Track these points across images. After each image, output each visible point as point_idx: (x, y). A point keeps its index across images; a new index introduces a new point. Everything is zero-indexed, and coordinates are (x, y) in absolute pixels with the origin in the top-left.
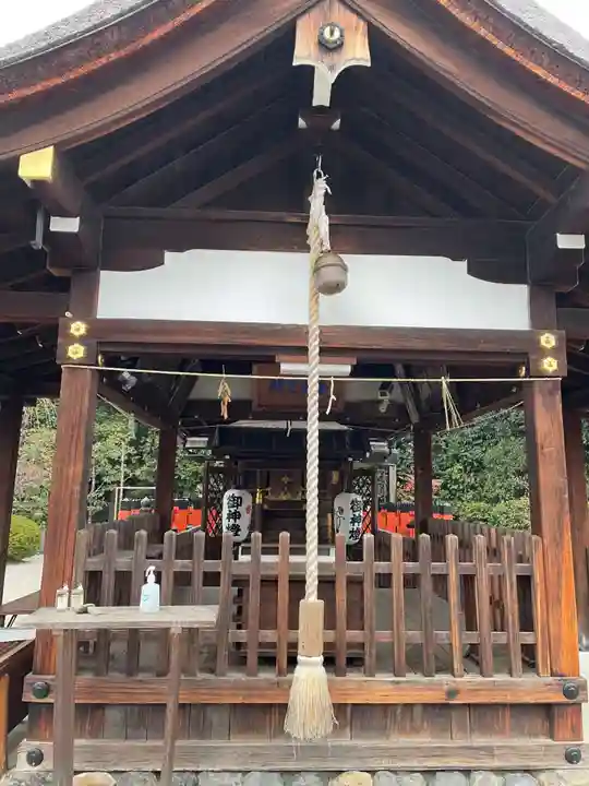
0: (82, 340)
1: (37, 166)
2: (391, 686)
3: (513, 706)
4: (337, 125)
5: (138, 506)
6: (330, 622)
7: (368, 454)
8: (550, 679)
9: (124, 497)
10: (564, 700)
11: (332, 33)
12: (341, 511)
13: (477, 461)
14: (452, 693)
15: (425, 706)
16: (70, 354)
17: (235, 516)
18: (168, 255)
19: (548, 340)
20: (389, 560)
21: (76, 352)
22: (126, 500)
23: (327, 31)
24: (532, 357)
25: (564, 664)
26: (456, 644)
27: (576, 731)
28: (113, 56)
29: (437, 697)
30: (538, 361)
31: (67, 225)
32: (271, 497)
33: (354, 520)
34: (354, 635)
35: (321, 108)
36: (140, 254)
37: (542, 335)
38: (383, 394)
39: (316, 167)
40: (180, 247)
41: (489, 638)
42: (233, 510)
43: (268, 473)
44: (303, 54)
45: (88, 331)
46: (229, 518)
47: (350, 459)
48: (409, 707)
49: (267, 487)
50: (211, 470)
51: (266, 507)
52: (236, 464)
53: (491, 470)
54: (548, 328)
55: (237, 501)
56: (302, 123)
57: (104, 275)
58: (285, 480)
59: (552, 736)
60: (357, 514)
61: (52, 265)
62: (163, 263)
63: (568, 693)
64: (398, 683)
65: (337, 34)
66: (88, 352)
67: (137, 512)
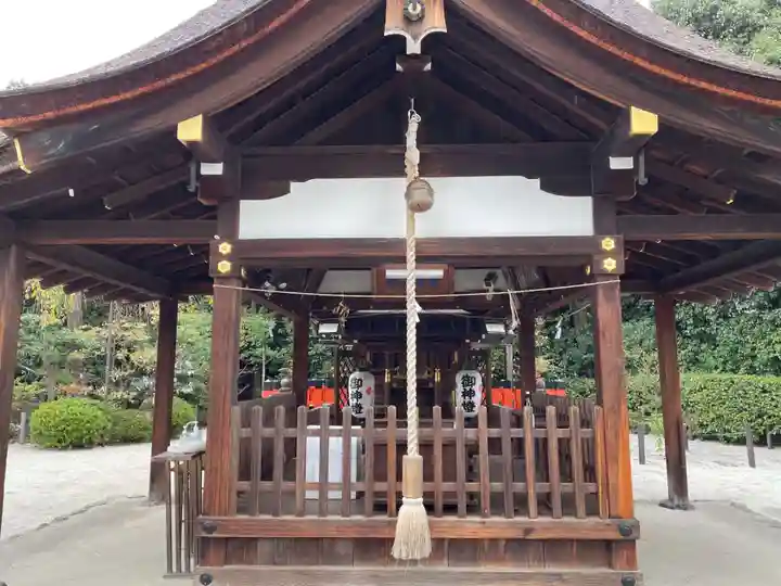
0: (229, 257)
1: (191, 130)
2: (479, 525)
3: (579, 541)
4: (428, 67)
5: (278, 386)
6: (428, 476)
7: (484, 336)
8: (608, 521)
9: (266, 379)
10: (622, 537)
11: (414, 9)
14: (528, 531)
15: (508, 540)
16: (220, 268)
17: (357, 395)
18: (294, 185)
19: (609, 244)
20: (477, 427)
21: (224, 267)
22: (268, 381)
23: (410, 8)
24: (596, 258)
25: (620, 509)
26: (531, 492)
27: (631, 562)
28: (244, 44)
29: (517, 534)
30: (600, 263)
31: (213, 169)
34: (448, 486)
35: (414, 56)
36: (271, 186)
37: (603, 238)
38: (488, 285)
39: (410, 108)
40: (302, 178)
41: (558, 487)
42: (354, 391)
44: (392, 27)
45: (232, 249)
47: (468, 341)
48: (494, 541)
49: (396, 366)
50: (341, 354)
51: (395, 385)
54: (608, 233)
55: (359, 383)
56: (399, 67)
57: (244, 204)
59: (610, 565)
60: (468, 389)
61: (201, 197)
62: (289, 192)
63: (622, 531)
64: (484, 523)
65: (419, 7)
66: (233, 267)
67: (277, 392)
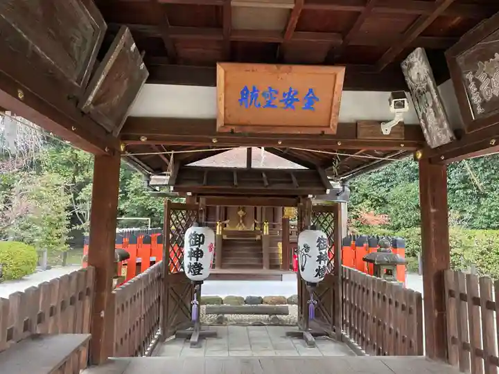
7: (328, 191)
12: (307, 248)
13: (382, 198)
17: (198, 254)
32: (228, 228)
33: (320, 259)
42: (195, 248)
43: (226, 208)
46: (190, 257)
47: (310, 196)
49: (226, 220)
50: (172, 208)
51: (225, 237)
52: (198, 201)
53: (393, 205)
55: (199, 239)
58: (241, 213)
60: (323, 252)
